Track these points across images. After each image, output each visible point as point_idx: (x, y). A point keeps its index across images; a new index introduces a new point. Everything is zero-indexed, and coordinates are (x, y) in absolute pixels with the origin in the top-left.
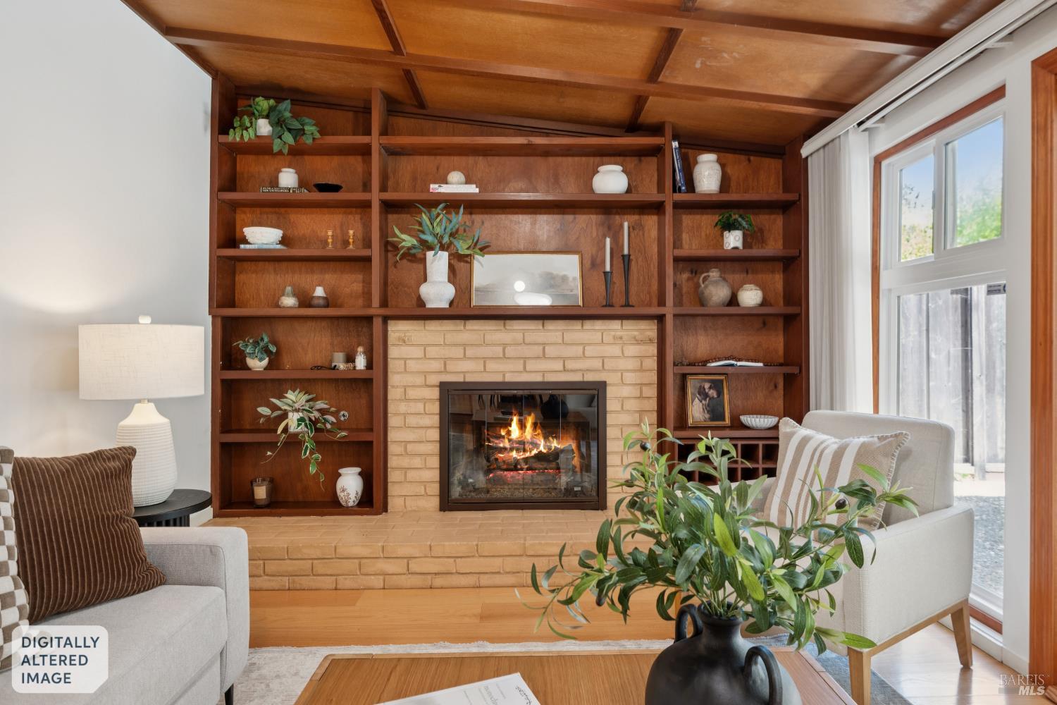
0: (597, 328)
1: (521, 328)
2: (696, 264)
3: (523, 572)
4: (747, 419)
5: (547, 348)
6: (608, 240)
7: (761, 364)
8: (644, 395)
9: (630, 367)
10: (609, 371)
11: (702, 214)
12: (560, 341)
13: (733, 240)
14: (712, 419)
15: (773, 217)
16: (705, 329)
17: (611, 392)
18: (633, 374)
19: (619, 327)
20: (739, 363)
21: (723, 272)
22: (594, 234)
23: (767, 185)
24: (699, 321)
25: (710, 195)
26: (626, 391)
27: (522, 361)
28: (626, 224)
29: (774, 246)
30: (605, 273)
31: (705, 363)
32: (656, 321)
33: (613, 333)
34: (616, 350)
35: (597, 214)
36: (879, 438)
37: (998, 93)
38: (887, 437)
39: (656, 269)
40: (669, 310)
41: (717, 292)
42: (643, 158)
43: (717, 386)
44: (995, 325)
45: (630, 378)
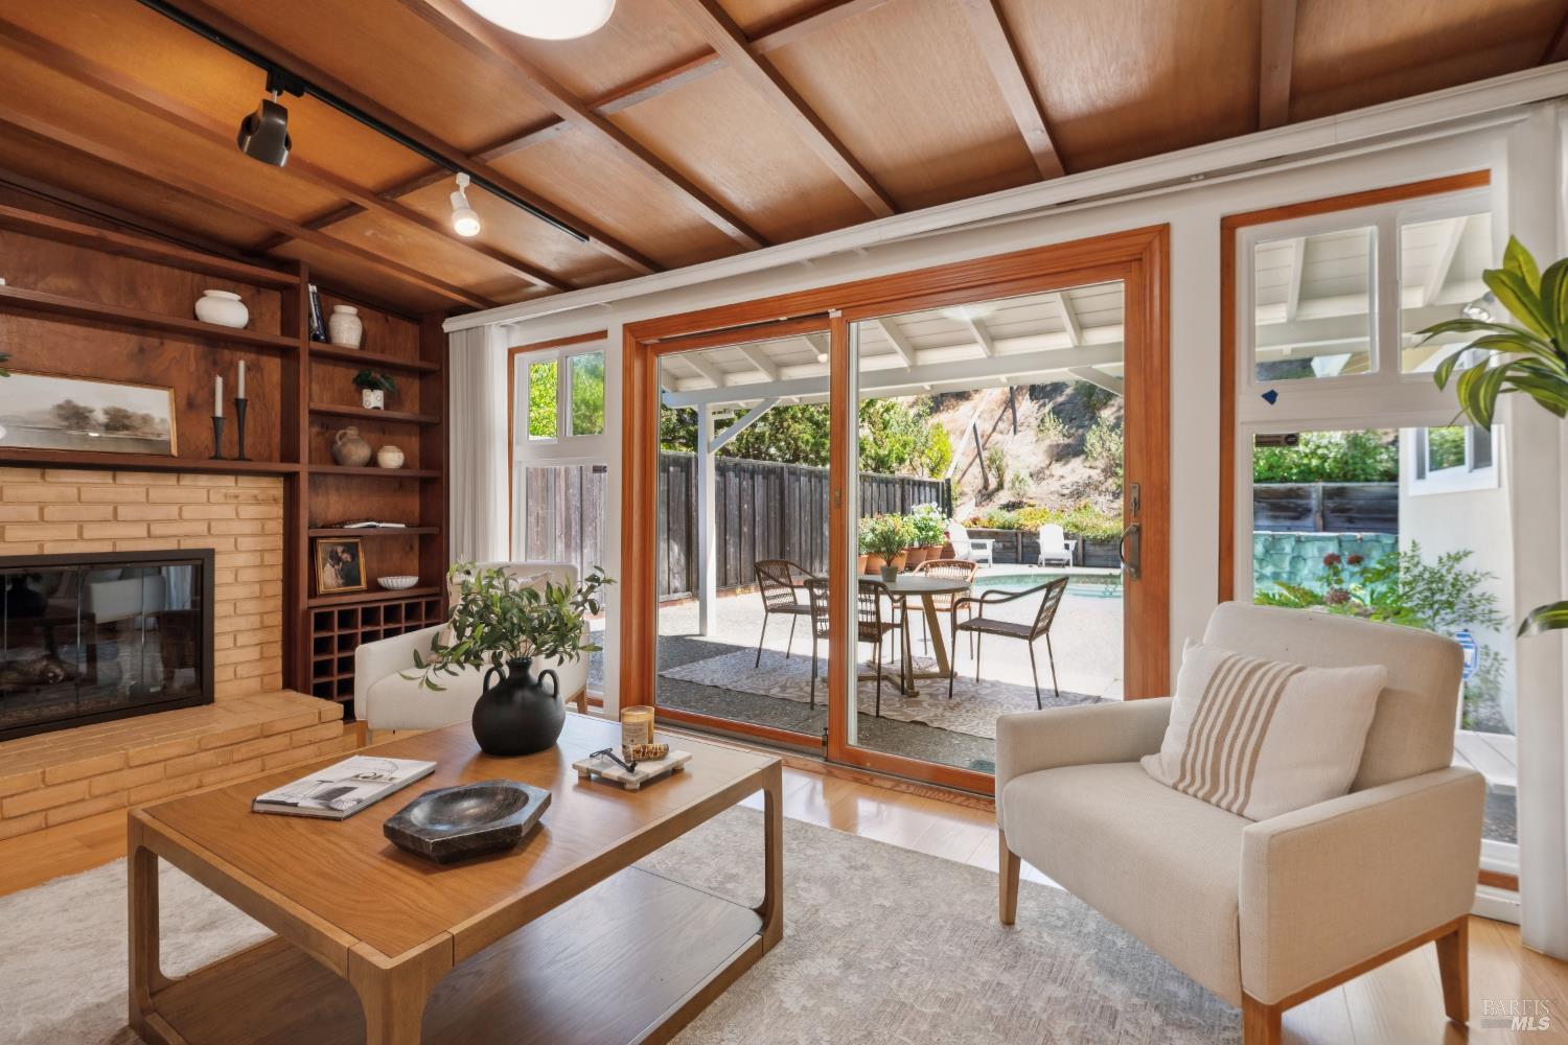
0: (201, 484)
1: (74, 480)
2: (329, 421)
3: (123, 790)
4: (384, 581)
5: (120, 509)
6: (219, 381)
7: (403, 526)
8: (266, 563)
9: (248, 531)
10: (218, 536)
11: (335, 365)
12: (144, 500)
13: (373, 399)
14: (346, 584)
15: (410, 380)
16: (338, 490)
17: (220, 562)
18: (252, 539)
19: (233, 484)
20: (382, 525)
21: (360, 430)
22: (193, 368)
23: (404, 348)
24: (330, 480)
25: (351, 350)
26: (241, 560)
27: (76, 526)
28: (242, 364)
29: (409, 411)
30: (215, 419)
31: (341, 524)
32: (282, 479)
33: (223, 491)
34: (229, 511)
35: (196, 343)
36: (533, 578)
37: (602, 335)
38: (537, 577)
39: (279, 419)
40: (303, 468)
41: (358, 452)
42: (262, 290)
43: (352, 549)
44: (571, 491)
45: (246, 543)
